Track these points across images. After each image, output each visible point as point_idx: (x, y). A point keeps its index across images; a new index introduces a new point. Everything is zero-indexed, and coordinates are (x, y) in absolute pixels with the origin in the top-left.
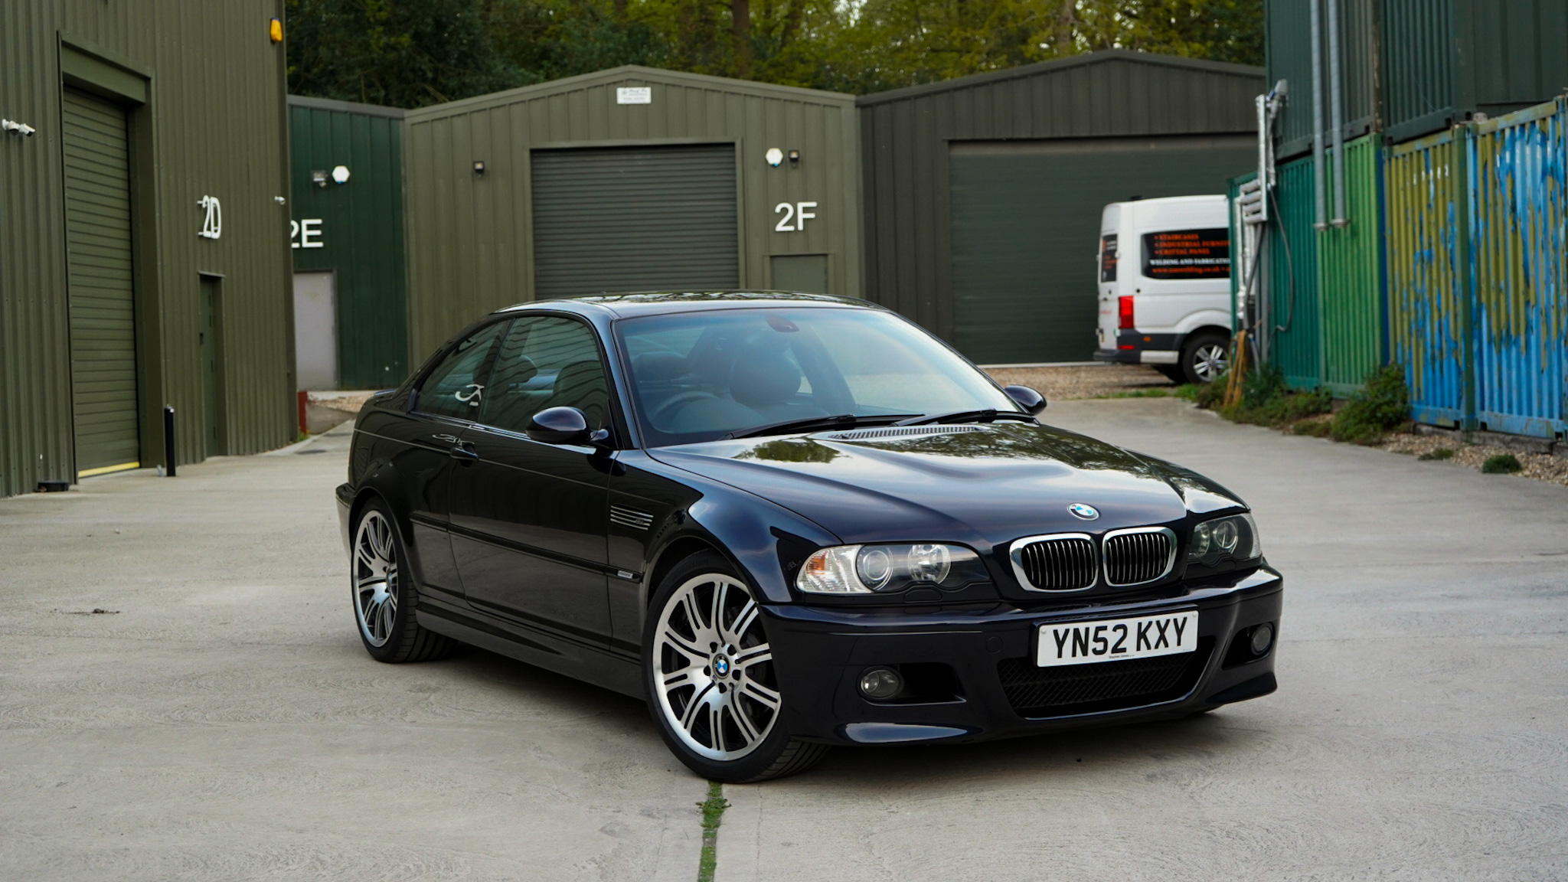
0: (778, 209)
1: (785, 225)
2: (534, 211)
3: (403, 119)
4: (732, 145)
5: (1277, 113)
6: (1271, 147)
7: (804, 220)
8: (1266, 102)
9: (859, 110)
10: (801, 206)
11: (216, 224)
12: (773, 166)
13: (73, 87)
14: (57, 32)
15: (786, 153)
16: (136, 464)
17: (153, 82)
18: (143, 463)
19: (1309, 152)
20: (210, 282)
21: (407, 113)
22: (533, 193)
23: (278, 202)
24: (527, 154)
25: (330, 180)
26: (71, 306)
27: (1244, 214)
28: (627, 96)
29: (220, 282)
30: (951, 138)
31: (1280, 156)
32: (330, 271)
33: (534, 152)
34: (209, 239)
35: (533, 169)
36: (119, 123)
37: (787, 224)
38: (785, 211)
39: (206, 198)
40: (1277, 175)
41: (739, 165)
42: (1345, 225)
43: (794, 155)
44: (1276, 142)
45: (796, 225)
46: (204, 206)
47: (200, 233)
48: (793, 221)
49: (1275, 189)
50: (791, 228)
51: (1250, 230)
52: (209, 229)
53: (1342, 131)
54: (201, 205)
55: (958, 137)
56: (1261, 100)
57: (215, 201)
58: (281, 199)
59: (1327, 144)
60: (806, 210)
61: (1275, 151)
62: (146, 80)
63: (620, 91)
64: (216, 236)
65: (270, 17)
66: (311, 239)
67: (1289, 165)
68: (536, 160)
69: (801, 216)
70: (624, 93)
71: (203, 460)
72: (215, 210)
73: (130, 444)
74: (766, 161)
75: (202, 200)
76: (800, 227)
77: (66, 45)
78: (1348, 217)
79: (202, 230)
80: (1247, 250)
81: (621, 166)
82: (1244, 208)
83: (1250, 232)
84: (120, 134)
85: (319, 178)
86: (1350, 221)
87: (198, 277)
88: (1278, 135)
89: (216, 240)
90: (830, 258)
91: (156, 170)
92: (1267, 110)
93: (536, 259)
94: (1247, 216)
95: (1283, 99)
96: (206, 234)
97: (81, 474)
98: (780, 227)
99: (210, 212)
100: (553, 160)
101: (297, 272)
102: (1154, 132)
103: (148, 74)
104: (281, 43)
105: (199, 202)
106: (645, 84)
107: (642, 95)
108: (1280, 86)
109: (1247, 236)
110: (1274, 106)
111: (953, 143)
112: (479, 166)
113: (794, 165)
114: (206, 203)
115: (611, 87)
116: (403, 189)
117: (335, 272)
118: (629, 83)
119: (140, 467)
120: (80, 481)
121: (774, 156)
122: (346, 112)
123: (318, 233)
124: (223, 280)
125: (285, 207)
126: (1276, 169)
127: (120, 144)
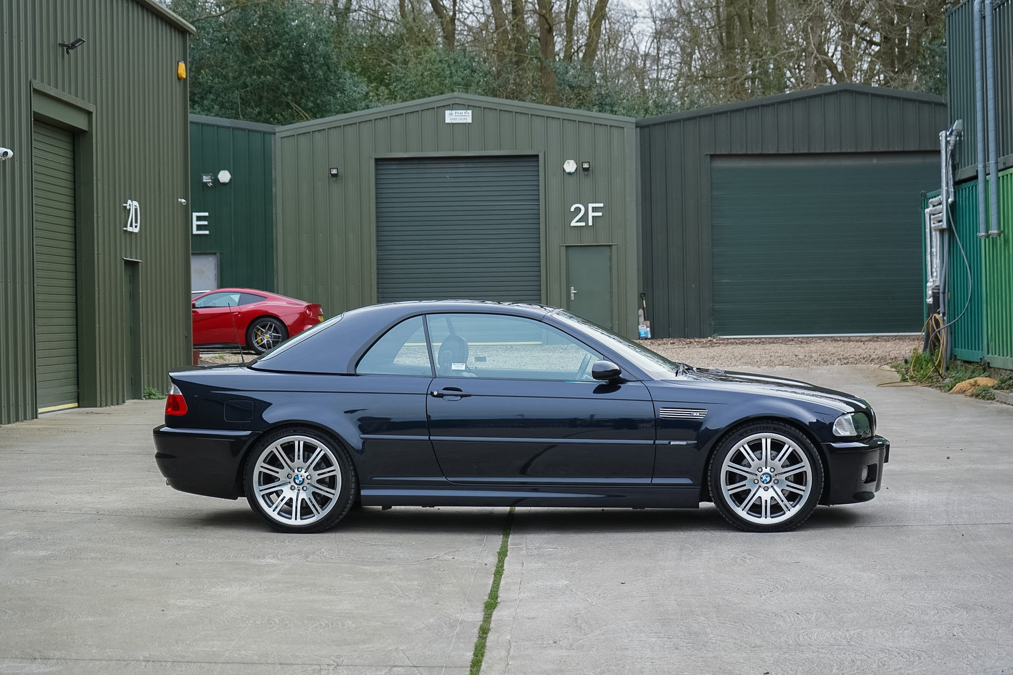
0: (572, 209)
1: (577, 222)
2: (377, 208)
3: (274, 134)
4: (537, 156)
5: (955, 145)
6: (951, 172)
7: (593, 217)
8: (946, 137)
9: (638, 129)
10: (591, 206)
11: (136, 222)
12: (570, 174)
13: (40, 121)
14: (30, 82)
15: (579, 164)
16: (76, 405)
17: (94, 115)
18: (80, 403)
19: (975, 177)
20: (132, 266)
21: (278, 128)
22: (377, 193)
23: (181, 202)
24: (373, 162)
25: (216, 181)
26: (35, 285)
27: (932, 222)
28: (452, 117)
29: (138, 265)
30: (712, 153)
31: (957, 179)
32: (215, 254)
33: (377, 160)
34: (131, 233)
35: (376, 174)
36: (68, 146)
37: (579, 221)
38: (578, 210)
39: (129, 201)
40: (955, 193)
41: (541, 173)
42: (999, 235)
43: (586, 166)
44: (955, 168)
45: (587, 222)
46: (128, 207)
47: (125, 229)
48: (585, 218)
49: (954, 203)
50: (583, 224)
51: (936, 234)
52: (131, 226)
53: (997, 163)
54: (126, 207)
55: (718, 152)
56: (943, 134)
57: (136, 203)
58: (183, 201)
59: (987, 172)
60: (595, 210)
61: (954, 174)
62: (89, 113)
63: (447, 112)
64: (136, 230)
65: (177, 60)
66: (199, 227)
67: (964, 185)
68: (380, 167)
69: (591, 214)
70: (451, 114)
71: (124, 402)
72: (136, 210)
73: (71, 389)
74: (564, 170)
75: (127, 203)
76: (590, 223)
77: (36, 91)
78: (1002, 229)
79: (126, 227)
80: (934, 250)
81: (448, 173)
82: (932, 217)
83: (936, 236)
84: (68, 154)
85: (206, 179)
86: (1003, 232)
87: (123, 262)
88: (956, 163)
89: (136, 233)
90: (614, 248)
91: (95, 181)
92: (947, 142)
93: (377, 246)
94: (934, 223)
95: (959, 135)
96: (129, 229)
97: (40, 410)
98: (573, 224)
99: (132, 212)
100: (394, 167)
101: (193, 254)
102: (876, 150)
103: (91, 108)
104: (185, 80)
105: (124, 205)
106: (468, 107)
107: (464, 116)
108: (957, 125)
109: (934, 239)
110: (952, 139)
111: (713, 156)
112: (334, 172)
113: (586, 173)
114: (130, 205)
115: (440, 110)
116: (274, 189)
117: (218, 254)
118: (454, 106)
119: (79, 407)
120: (39, 416)
121: (570, 166)
122: (229, 128)
123: (206, 223)
124: (140, 264)
125: (186, 206)
126: (954, 189)
127: (68, 162)
